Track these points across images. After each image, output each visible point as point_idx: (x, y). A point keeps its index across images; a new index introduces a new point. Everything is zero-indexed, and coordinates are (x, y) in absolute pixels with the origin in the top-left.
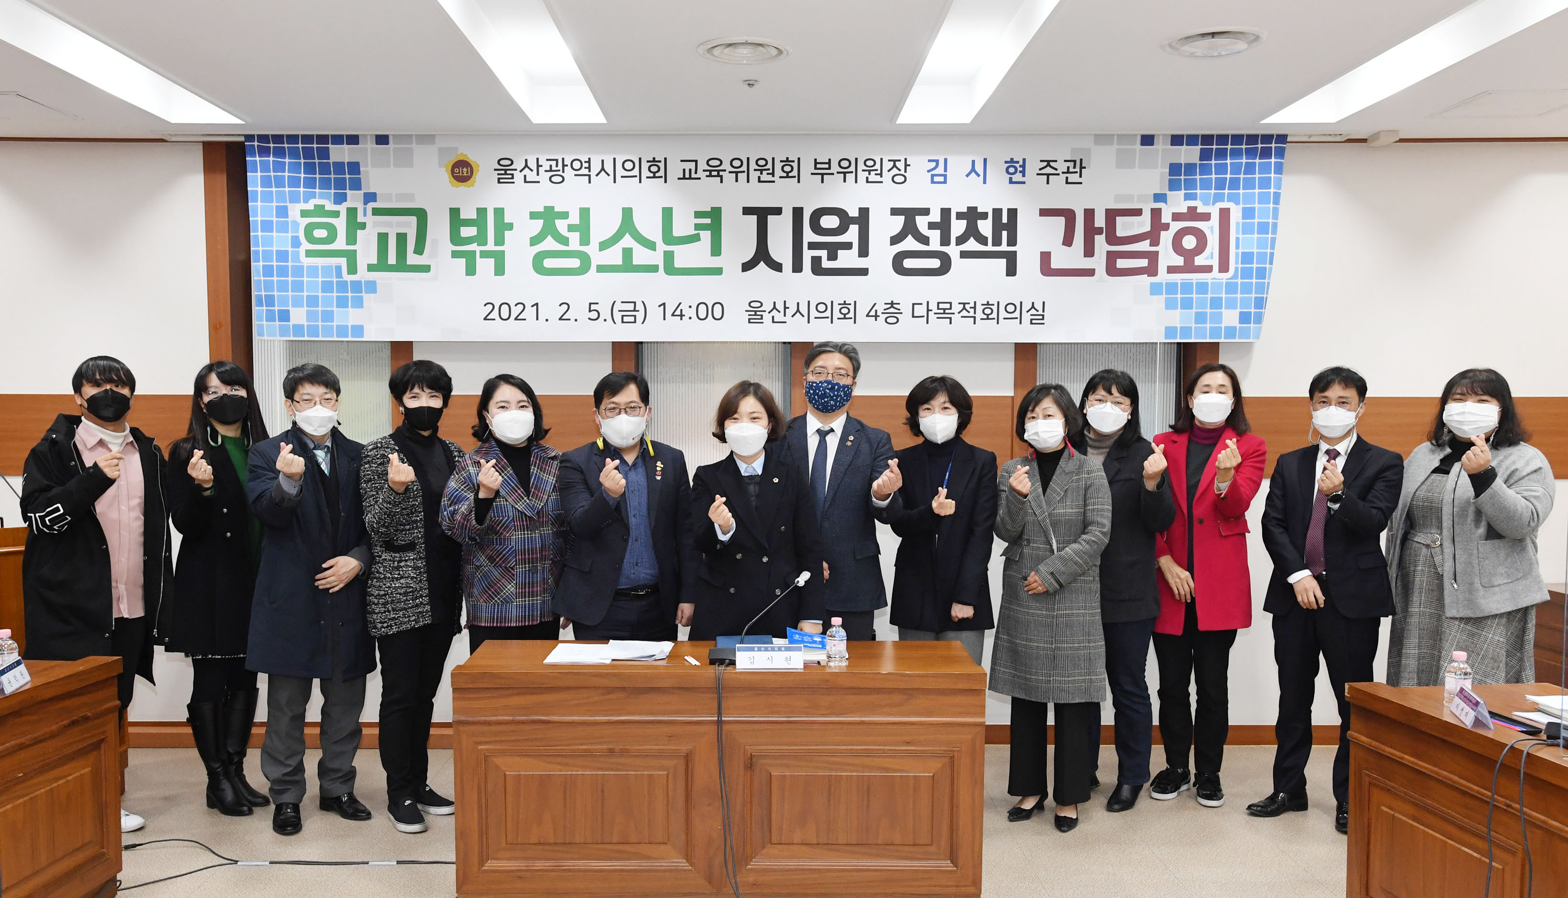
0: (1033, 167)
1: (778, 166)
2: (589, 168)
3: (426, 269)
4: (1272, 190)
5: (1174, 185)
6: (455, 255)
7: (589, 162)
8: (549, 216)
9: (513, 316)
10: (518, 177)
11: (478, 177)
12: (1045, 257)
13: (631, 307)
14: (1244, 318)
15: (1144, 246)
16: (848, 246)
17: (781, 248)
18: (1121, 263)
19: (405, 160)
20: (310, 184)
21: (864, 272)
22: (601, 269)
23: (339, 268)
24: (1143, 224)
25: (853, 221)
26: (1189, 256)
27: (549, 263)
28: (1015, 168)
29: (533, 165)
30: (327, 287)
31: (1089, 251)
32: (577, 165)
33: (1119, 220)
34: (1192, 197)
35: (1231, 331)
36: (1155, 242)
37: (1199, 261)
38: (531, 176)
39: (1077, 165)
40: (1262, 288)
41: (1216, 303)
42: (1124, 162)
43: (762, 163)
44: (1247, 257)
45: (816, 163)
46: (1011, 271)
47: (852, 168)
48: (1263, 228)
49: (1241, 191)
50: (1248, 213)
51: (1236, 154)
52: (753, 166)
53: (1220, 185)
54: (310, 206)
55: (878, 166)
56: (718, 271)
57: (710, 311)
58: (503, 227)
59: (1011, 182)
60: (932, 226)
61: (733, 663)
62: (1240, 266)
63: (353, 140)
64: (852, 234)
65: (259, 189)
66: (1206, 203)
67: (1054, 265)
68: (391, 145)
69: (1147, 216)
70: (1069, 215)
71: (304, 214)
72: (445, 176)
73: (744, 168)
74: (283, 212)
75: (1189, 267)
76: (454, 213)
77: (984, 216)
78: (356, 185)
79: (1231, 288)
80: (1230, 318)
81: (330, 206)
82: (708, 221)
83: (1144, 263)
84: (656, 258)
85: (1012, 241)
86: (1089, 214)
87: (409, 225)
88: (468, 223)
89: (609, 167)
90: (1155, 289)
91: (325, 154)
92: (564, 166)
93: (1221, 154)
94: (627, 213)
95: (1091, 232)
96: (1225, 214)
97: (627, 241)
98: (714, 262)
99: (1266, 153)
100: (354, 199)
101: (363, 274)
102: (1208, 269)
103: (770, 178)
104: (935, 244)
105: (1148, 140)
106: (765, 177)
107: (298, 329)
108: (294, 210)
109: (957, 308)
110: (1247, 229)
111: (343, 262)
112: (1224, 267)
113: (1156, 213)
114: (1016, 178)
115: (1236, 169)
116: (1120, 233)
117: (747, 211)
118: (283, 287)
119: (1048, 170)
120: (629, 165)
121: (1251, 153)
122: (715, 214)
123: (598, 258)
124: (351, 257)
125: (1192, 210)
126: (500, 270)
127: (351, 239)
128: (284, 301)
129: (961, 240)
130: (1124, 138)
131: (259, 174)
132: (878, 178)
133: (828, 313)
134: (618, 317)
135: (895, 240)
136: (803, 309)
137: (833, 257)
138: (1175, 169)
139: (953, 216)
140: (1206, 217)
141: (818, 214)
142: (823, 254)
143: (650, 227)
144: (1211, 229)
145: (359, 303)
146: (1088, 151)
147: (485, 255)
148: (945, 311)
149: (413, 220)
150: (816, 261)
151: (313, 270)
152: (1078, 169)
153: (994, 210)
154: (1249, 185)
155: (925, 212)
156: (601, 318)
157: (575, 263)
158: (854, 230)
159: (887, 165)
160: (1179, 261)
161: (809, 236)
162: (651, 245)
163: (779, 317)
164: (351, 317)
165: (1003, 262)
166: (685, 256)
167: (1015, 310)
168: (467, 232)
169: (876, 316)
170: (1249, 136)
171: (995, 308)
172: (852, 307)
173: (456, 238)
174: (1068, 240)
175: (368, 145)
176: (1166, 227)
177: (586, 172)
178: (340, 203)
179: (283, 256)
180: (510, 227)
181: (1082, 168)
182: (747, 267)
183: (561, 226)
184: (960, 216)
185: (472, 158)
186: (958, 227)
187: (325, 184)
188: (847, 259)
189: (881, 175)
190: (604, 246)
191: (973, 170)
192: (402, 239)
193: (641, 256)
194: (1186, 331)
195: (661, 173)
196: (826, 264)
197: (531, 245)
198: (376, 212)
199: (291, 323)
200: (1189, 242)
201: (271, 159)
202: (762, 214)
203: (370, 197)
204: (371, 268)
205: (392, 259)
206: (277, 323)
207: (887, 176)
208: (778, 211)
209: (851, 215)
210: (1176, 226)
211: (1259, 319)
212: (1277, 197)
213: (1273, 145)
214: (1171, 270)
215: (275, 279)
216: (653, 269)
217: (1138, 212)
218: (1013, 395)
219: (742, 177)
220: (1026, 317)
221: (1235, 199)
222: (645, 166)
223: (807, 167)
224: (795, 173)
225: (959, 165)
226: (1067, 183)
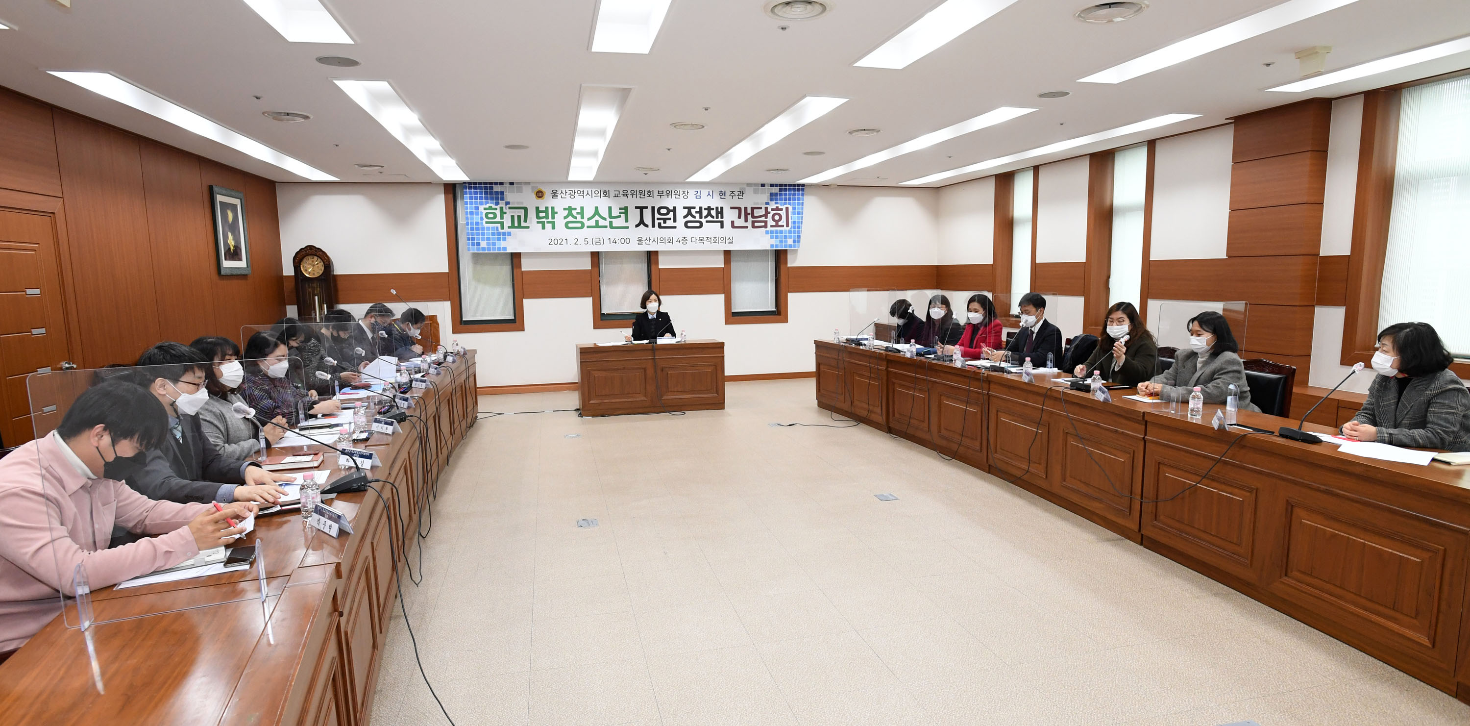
0: (728, 194)
1: (646, 193)
2: (583, 193)
3: (528, 227)
4: (801, 201)
5: (771, 200)
6: (538, 222)
7: (583, 191)
8: (570, 209)
9: (559, 243)
10: (559, 196)
11: (545, 196)
12: (733, 222)
13: (599, 240)
14: (794, 241)
15: (763, 219)
16: (670, 219)
17: (648, 220)
18: (756, 224)
19: (520, 191)
20: (486, 198)
21: (675, 227)
22: (588, 227)
23: (497, 228)
24: (762, 212)
25: (671, 211)
26: (777, 222)
27: (570, 225)
28: (722, 194)
29: (564, 192)
30: (493, 234)
31: (746, 221)
32: (579, 192)
33: (755, 211)
34: (777, 203)
35: (790, 246)
36: (766, 218)
37: (780, 223)
38: (564, 196)
39: (742, 193)
40: (799, 232)
41: (786, 237)
42: (756, 192)
43: (641, 192)
44: (794, 222)
45: (659, 192)
46: (722, 227)
47: (670, 194)
48: (799, 213)
49: (792, 202)
50: (794, 209)
51: (790, 190)
52: (638, 193)
53: (785, 200)
54: (487, 206)
55: (678, 193)
56: (627, 228)
57: (625, 241)
58: (554, 213)
59: (721, 198)
60: (697, 212)
61: (656, 343)
62: (792, 225)
63: (502, 184)
64: (671, 215)
65: (468, 200)
66: (781, 205)
67: (735, 225)
68: (515, 185)
69: (763, 209)
70: (739, 209)
71: (485, 209)
72: (534, 196)
73: (635, 193)
74: (477, 208)
75: (777, 226)
76: (537, 208)
77: (713, 209)
78: (503, 199)
79: (790, 232)
80: (790, 241)
81: (494, 206)
82: (623, 211)
83: (763, 224)
84: (607, 223)
85: (722, 217)
86: (746, 209)
87: (522, 213)
88: (542, 212)
89: (590, 193)
90: (767, 232)
91: (492, 188)
92: (575, 192)
93: (785, 190)
94: (597, 208)
95: (746, 214)
96: (787, 209)
97: (597, 218)
98: (626, 225)
99: (799, 190)
100: (502, 204)
101: (506, 230)
102: (783, 226)
103: (644, 197)
104: (698, 218)
105: (763, 185)
106: (642, 196)
107: (484, 249)
108: (481, 208)
109: (706, 239)
110: (794, 214)
111: (499, 225)
112: (787, 226)
113: (766, 208)
114: (722, 197)
115: (790, 195)
116: (755, 215)
117: (636, 208)
118: (478, 234)
119: (732, 195)
120: (596, 192)
121: (794, 190)
122: (626, 208)
123: (587, 223)
124: (502, 224)
125: (777, 207)
126: (553, 228)
127: (502, 218)
128: (478, 239)
129: (706, 217)
130: (756, 185)
131: (468, 195)
132: (679, 197)
133: (664, 241)
134: (594, 243)
135: (685, 217)
136: (656, 241)
137: (665, 222)
138: (771, 194)
139: (703, 209)
140: (781, 210)
141: (659, 209)
142: (662, 221)
143: (604, 212)
144: (783, 213)
145: (505, 239)
146: (745, 188)
147: (548, 222)
148: (701, 240)
149: (523, 211)
150: (660, 224)
151: (488, 228)
152: (742, 194)
153: (716, 207)
154: (794, 200)
155: (694, 208)
156: (589, 243)
157: (579, 225)
158: (671, 213)
159: (682, 193)
160: (774, 224)
161: (657, 216)
162: (605, 219)
163: (648, 242)
164: (503, 244)
165: (720, 224)
166: (616, 222)
167: (723, 239)
168: (542, 215)
169: (679, 242)
170: (793, 185)
171: (717, 239)
172: (671, 239)
173: (538, 217)
174: (739, 217)
175: (508, 186)
176: (769, 213)
177: (582, 194)
178: (497, 205)
179: (477, 223)
180: (557, 213)
181: (743, 194)
182: (637, 226)
183: (574, 212)
184: (705, 209)
185: (543, 190)
186: (705, 213)
187: (492, 199)
188: (670, 223)
189: (680, 196)
190: (589, 219)
191: (709, 194)
192: (519, 217)
193: (602, 223)
194: (777, 246)
195: (608, 195)
196: (663, 225)
197: (564, 219)
198: (510, 208)
199: (481, 247)
200: (777, 218)
201: (473, 190)
202: (641, 209)
203: (508, 203)
204: (509, 227)
205: (516, 225)
206: (476, 247)
207: (682, 196)
208: (646, 208)
209: (670, 209)
210: (773, 213)
211: (799, 242)
212: (803, 203)
213: (801, 187)
214: (772, 226)
215: (475, 231)
216: (606, 227)
217: (761, 208)
218: (723, 266)
219: (635, 196)
220: (727, 242)
221: (790, 204)
222: (602, 192)
223: (656, 193)
224: (652, 195)
225: (704, 193)
226: (739, 198)
